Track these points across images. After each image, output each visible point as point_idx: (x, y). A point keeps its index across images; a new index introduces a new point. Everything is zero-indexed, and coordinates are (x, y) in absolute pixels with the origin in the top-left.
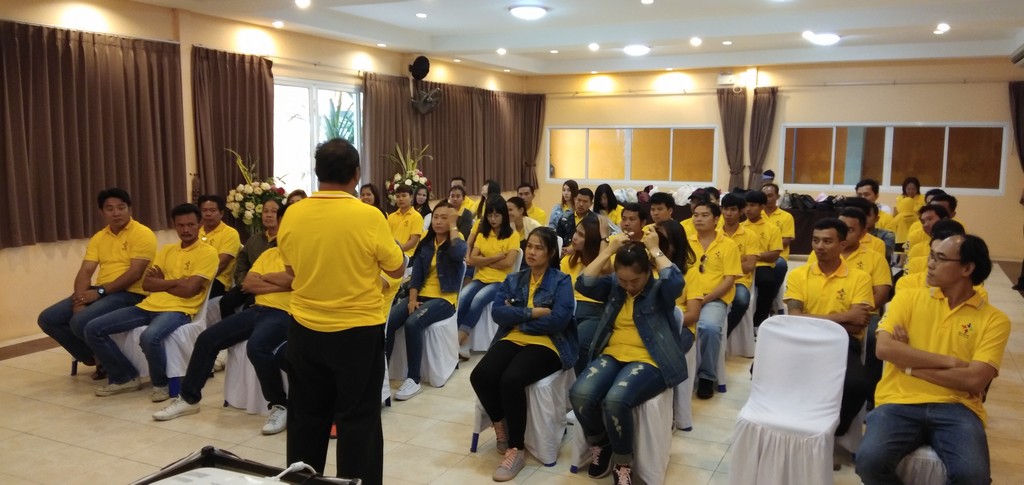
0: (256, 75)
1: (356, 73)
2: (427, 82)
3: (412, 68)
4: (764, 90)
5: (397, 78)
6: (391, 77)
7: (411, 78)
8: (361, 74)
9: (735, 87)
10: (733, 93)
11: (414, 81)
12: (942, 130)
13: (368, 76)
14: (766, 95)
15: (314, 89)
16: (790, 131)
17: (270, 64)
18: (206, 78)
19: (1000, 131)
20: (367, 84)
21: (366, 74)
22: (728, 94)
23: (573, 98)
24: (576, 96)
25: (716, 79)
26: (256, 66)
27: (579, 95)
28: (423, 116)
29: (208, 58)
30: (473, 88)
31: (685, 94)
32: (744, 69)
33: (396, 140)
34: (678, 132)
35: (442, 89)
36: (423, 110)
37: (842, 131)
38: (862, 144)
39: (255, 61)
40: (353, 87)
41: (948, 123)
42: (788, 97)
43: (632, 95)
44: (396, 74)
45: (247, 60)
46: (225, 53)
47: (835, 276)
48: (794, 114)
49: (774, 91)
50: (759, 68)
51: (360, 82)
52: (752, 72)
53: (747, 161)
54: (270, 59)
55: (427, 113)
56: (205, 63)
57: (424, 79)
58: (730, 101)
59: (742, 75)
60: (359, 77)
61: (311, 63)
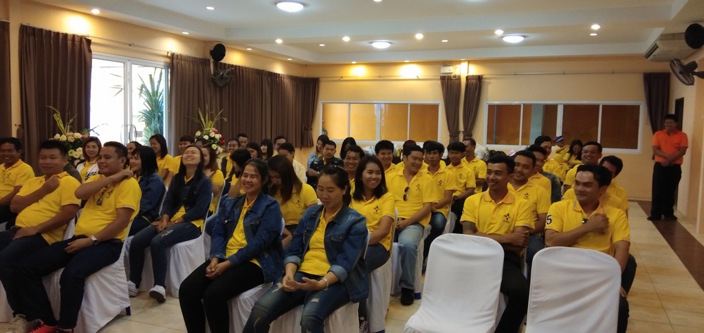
0: (77, 50)
1: (166, 54)
2: (225, 64)
3: (212, 53)
4: (473, 77)
5: (200, 59)
6: (193, 58)
7: (212, 60)
8: (169, 55)
9: (453, 74)
10: (451, 79)
11: (214, 62)
12: (597, 107)
13: (175, 57)
14: (474, 81)
15: (128, 63)
16: (491, 107)
17: (89, 42)
18: (32, 48)
19: (637, 108)
20: (174, 63)
21: (173, 55)
22: (448, 79)
23: (339, 81)
24: (341, 80)
25: (440, 70)
26: (77, 43)
27: (344, 79)
28: (221, 89)
29: (34, 35)
30: (263, 71)
31: (418, 79)
32: (459, 62)
33: (199, 106)
34: (414, 106)
35: (236, 69)
36: (220, 84)
37: (528, 107)
38: (542, 116)
39: (77, 39)
40: (162, 64)
41: (601, 102)
42: (490, 83)
43: (380, 79)
44: (199, 56)
45: (69, 38)
46: (50, 31)
47: (503, 203)
48: (494, 95)
49: (480, 78)
50: (469, 62)
51: (168, 60)
52: (465, 65)
53: (461, 128)
54: (90, 38)
55: (224, 86)
56: (31, 38)
57: (223, 61)
58: (449, 84)
59: (458, 66)
60: (167, 57)
61: (126, 44)
